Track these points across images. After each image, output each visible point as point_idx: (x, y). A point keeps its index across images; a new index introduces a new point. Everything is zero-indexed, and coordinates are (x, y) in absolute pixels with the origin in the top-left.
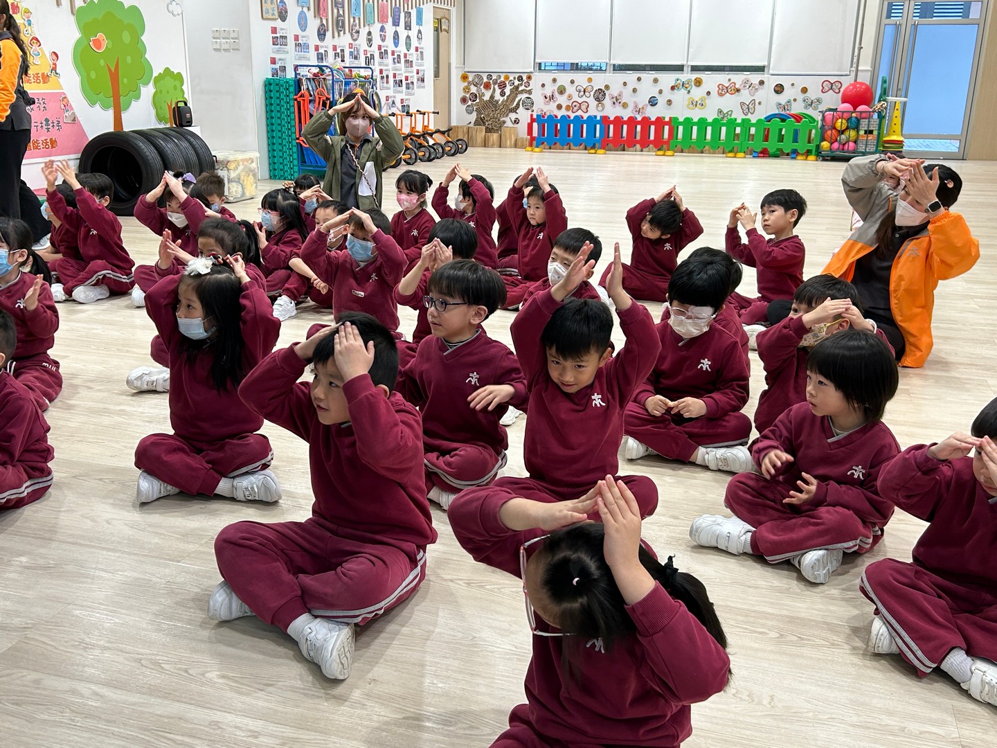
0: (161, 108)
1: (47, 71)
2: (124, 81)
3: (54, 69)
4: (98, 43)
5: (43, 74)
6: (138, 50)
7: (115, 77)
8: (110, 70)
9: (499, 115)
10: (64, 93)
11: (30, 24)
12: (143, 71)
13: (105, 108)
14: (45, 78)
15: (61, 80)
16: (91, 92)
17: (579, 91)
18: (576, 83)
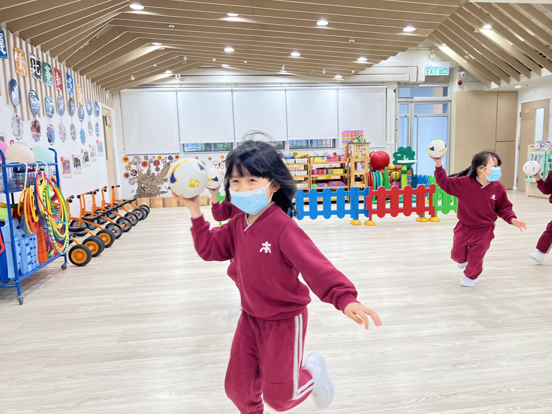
9: (156, 184)
17: (216, 165)
18: (212, 160)
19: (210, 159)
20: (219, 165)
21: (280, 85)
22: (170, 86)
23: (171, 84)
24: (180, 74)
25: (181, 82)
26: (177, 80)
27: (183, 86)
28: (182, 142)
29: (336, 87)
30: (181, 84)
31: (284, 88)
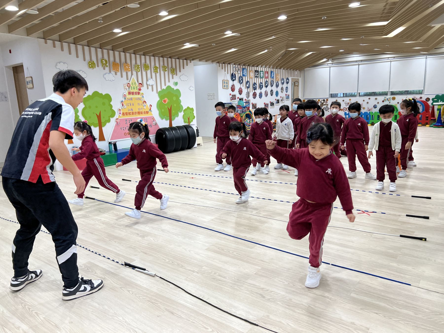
0: (185, 119)
1: (148, 110)
2: (173, 112)
3: (150, 110)
4: (165, 101)
5: (147, 111)
6: (178, 102)
7: (170, 111)
8: (168, 108)
10: (153, 116)
11: (143, 97)
12: (180, 108)
13: (166, 120)
14: (147, 112)
15: (152, 113)
16: (162, 116)
17: (346, 104)
18: (345, 101)
19: (343, 101)
20: (348, 104)
21: (387, 59)
22: (327, 65)
23: (328, 64)
24: (331, 59)
25: (331, 62)
26: (330, 62)
27: (333, 64)
28: (330, 93)
29: (425, 57)
30: (332, 63)
31: (390, 60)
